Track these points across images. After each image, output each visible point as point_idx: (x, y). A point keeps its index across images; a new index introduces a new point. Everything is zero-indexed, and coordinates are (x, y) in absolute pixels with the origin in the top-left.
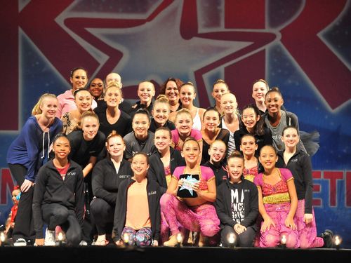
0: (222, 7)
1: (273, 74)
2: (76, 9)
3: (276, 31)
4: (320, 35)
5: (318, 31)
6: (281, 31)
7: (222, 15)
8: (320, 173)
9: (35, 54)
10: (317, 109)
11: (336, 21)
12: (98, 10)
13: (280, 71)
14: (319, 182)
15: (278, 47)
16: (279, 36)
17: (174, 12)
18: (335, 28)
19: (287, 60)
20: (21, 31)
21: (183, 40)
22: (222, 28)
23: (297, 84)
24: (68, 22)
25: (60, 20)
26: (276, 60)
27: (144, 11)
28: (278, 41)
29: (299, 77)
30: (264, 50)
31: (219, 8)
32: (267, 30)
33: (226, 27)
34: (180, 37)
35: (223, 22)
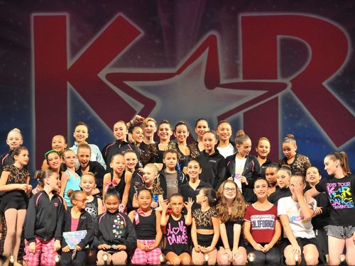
0: (240, 61)
1: (285, 118)
2: (115, 66)
3: (287, 81)
4: (325, 84)
5: (323, 81)
6: (291, 81)
7: (241, 68)
9: (81, 104)
10: (324, 147)
11: (339, 72)
12: (134, 66)
13: (291, 115)
15: (289, 94)
16: (290, 86)
17: (199, 67)
18: (338, 78)
19: (296, 106)
20: (69, 85)
21: (208, 90)
22: (240, 80)
23: (306, 126)
24: (109, 77)
25: (102, 75)
26: (287, 106)
27: (174, 65)
28: (289, 89)
29: (307, 120)
30: (277, 98)
31: (238, 62)
32: (279, 80)
33: (244, 79)
34: (204, 88)
35: (241, 75)
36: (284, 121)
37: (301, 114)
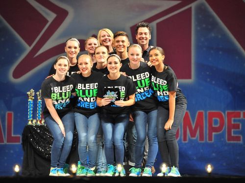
1: (199, 28)
8: (240, 113)
10: (237, 58)
13: (204, 26)
14: (239, 121)
15: (202, 4)
19: (210, 16)
23: (220, 37)
26: (200, 16)
29: (220, 30)
30: (191, 8)
36: (197, 32)
37: (214, 24)
